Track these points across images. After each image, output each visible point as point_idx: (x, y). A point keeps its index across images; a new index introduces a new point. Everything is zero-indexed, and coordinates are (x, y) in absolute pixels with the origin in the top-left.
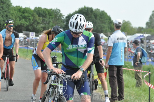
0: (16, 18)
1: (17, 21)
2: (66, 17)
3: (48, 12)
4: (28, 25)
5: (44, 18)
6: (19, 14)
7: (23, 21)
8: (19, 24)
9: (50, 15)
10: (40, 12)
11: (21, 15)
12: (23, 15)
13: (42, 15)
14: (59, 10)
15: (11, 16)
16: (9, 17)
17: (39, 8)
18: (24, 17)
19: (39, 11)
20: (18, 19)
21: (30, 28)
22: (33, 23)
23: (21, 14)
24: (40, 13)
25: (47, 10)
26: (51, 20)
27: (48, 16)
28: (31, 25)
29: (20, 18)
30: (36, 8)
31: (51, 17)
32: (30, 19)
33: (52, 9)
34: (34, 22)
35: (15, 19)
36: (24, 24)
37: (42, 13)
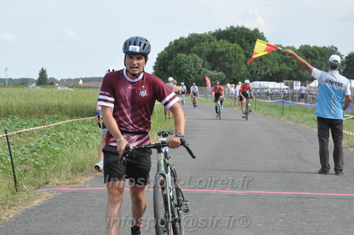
0: (274, 62)
1: (275, 67)
2: (347, 58)
3: (319, 51)
4: (291, 72)
5: (313, 61)
6: (279, 56)
7: (284, 66)
8: (279, 70)
9: (323, 56)
10: (308, 51)
11: (282, 58)
12: (284, 57)
13: (310, 55)
14: (336, 48)
15: (267, 60)
16: (264, 60)
17: (306, 46)
18: (286, 61)
19: (306, 50)
20: (277, 63)
21: (294, 75)
22: (298, 68)
23: (281, 55)
24: (307, 54)
25: (317, 48)
26: (324, 63)
27: (319, 57)
28: (295, 71)
29: (279, 61)
30: (301, 46)
31: (323, 58)
32: (293, 63)
33: (325, 47)
34: (300, 66)
35: (272, 64)
36: (285, 70)
37: (310, 53)
